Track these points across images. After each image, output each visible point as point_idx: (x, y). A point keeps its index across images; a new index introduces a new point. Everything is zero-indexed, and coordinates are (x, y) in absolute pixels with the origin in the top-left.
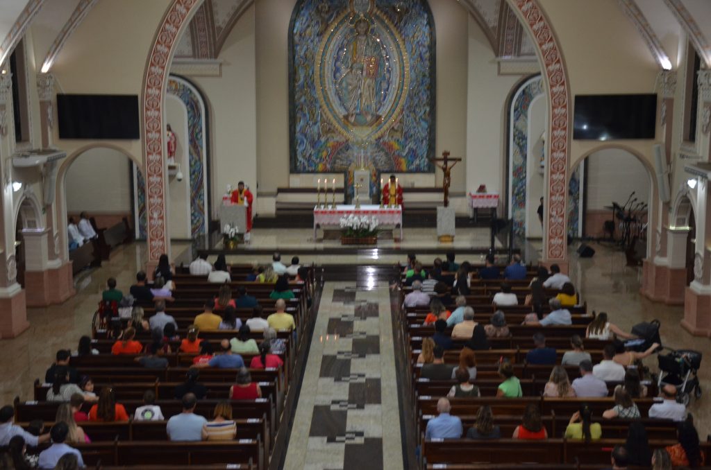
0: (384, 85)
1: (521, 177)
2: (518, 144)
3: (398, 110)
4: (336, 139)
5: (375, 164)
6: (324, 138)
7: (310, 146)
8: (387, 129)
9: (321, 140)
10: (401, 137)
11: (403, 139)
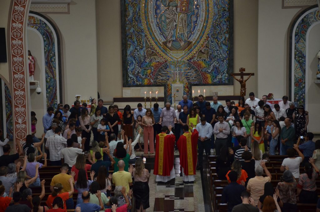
0: (194, 19)
1: (301, 87)
2: (299, 62)
3: (204, 37)
4: (157, 60)
5: (188, 79)
6: (148, 60)
7: (138, 66)
8: (196, 52)
9: (146, 61)
10: (207, 58)
11: (209, 59)
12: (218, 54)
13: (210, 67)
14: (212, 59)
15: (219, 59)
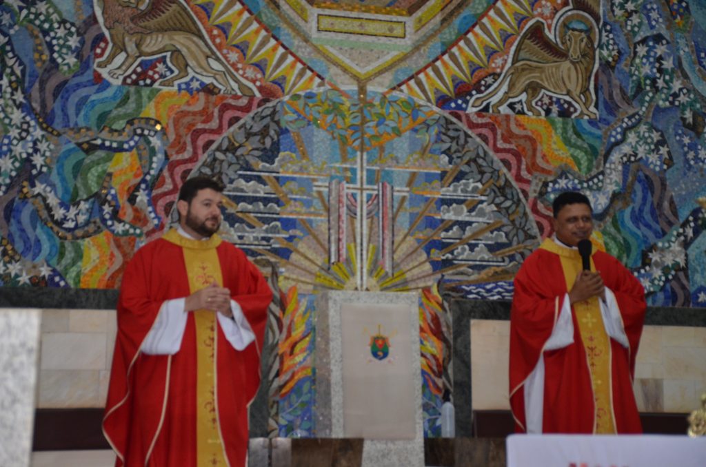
5: (437, 255)
6: (121, 57)
7: (25, 107)
8: (506, 38)
9: (104, 73)
10: (581, 93)
11: (593, 104)
12: (660, 70)
13: (603, 173)
14: (619, 104)
15: (665, 110)
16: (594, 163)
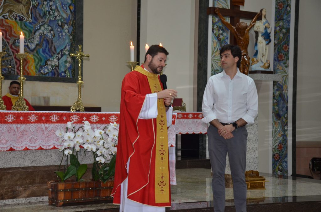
10: (26, 14)
11: (30, 18)
13: (33, 38)
14: (38, 18)
15: (52, 21)
16: (31, 35)
